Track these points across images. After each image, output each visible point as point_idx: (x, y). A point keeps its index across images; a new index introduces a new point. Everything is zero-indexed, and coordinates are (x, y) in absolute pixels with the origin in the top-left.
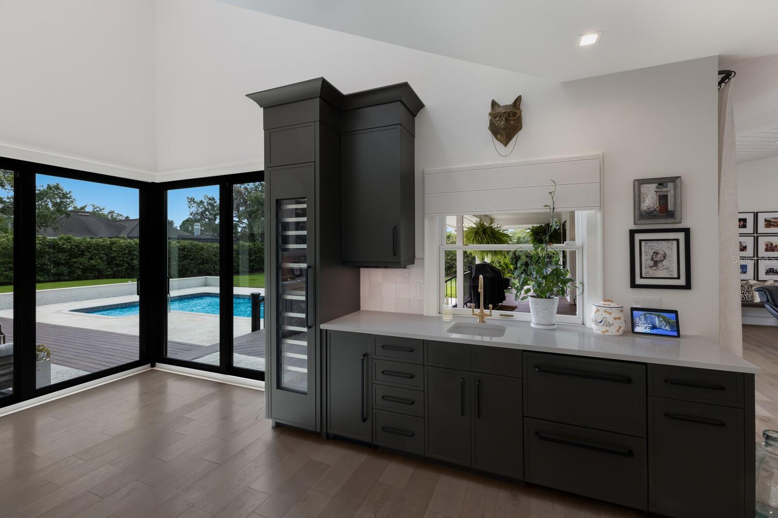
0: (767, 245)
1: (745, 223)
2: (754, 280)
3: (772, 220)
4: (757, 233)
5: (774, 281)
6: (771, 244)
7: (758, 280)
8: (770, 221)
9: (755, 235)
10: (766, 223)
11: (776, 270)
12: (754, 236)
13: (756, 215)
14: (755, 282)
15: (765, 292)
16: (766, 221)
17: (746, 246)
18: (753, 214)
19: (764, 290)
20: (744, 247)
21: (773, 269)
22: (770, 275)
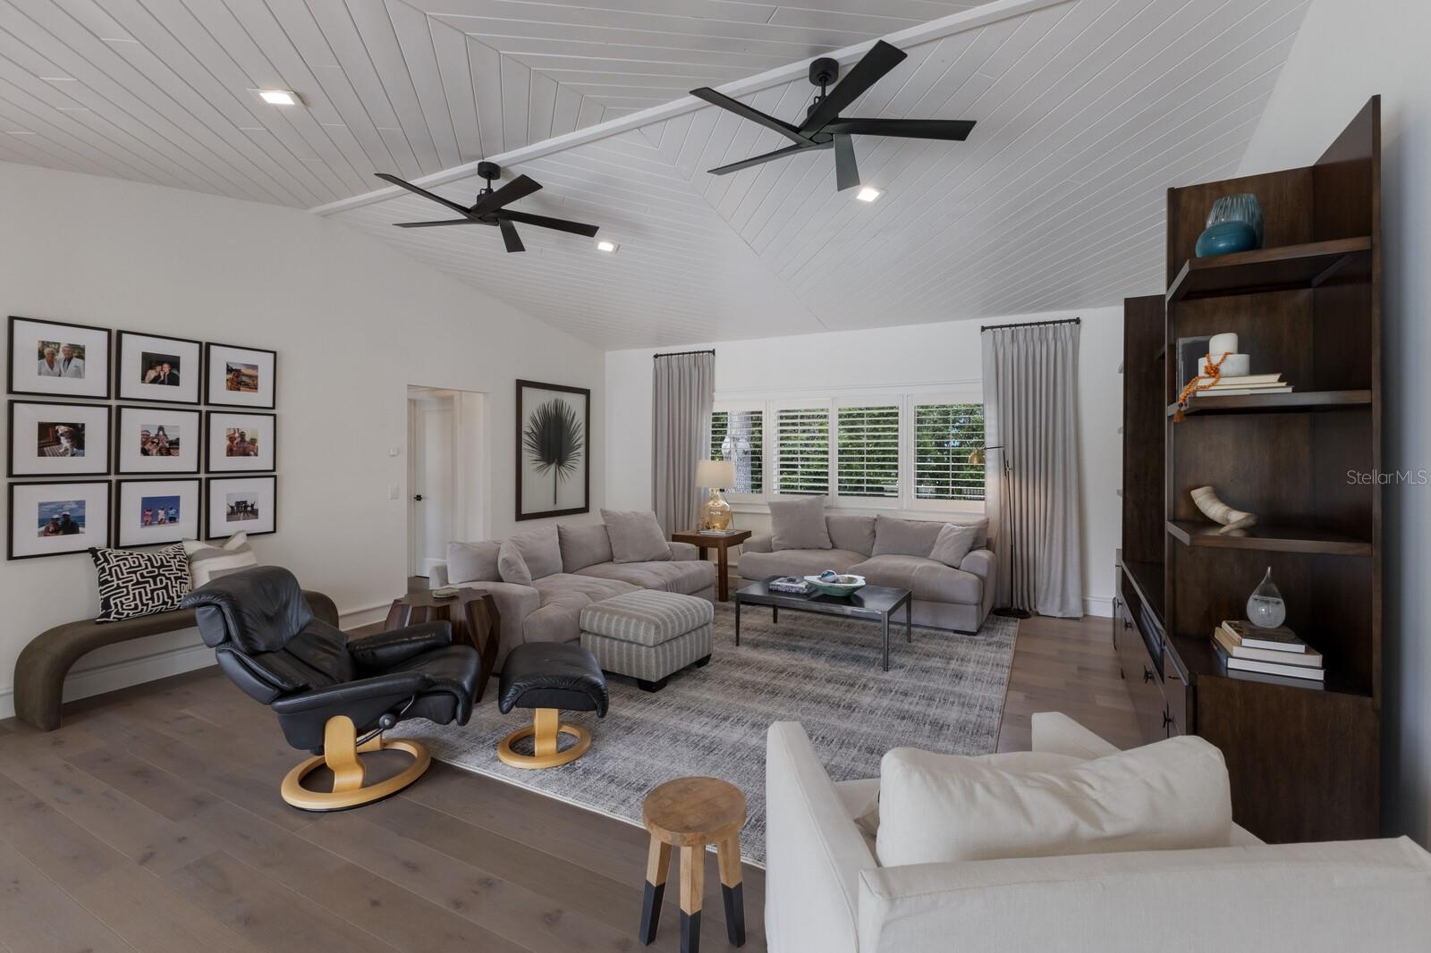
0: (231, 439)
1: (175, 372)
2: (198, 539)
3: (244, 370)
4: (207, 403)
5: (248, 535)
6: (242, 435)
7: (208, 538)
8: (238, 371)
9: (203, 408)
10: (230, 376)
11: (252, 506)
12: (200, 412)
13: (205, 350)
14: (202, 545)
15: (219, 607)
16: (230, 370)
17: (178, 439)
18: (197, 345)
19: (216, 601)
20: (171, 443)
21: (245, 502)
22: (239, 520)
